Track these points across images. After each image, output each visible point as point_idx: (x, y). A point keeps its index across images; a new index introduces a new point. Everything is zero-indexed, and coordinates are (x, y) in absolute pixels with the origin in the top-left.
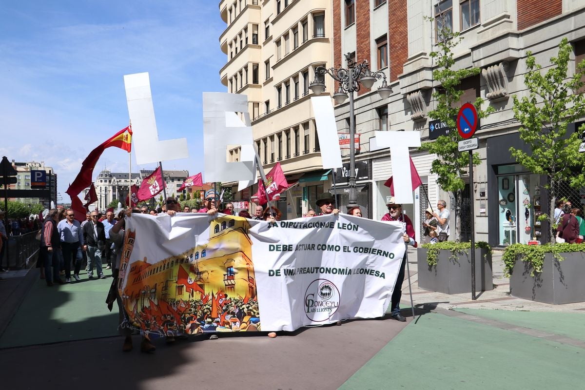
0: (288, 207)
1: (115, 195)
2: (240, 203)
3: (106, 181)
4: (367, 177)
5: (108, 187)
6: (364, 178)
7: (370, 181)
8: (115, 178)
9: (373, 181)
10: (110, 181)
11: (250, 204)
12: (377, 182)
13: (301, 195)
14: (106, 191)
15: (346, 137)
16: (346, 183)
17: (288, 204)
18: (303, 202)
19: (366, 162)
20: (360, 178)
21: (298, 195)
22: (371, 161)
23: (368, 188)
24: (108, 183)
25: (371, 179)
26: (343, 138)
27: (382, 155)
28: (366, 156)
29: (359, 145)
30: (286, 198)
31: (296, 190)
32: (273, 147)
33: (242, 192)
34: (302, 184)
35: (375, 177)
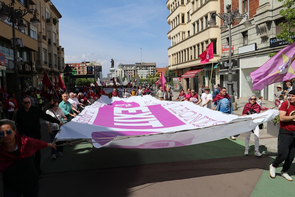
0: (199, 80)
1: (125, 74)
2: (177, 78)
3: (121, 68)
4: (237, 67)
5: (122, 70)
7: (238, 69)
8: (125, 67)
9: (240, 69)
10: (123, 68)
11: (181, 78)
12: (242, 69)
13: (205, 75)
14: (121, 73)
15: (227, 47)
16: (226, 70)
17: (199, 79)
18: (206, 78)
19: (236, 59)
20: (233, 67)
22: (239, 59)
23: (238, 72)
24: (122, 69)
25: (239, 67)
26: (225, 48)
27: (245, 56)
28: (237, 56)
29: (233, 51)
30: (198, 76)
31: (202, 73)
32: (192, 52)
33: (178, 73)
34: (205, 69)
35: (241, 67)
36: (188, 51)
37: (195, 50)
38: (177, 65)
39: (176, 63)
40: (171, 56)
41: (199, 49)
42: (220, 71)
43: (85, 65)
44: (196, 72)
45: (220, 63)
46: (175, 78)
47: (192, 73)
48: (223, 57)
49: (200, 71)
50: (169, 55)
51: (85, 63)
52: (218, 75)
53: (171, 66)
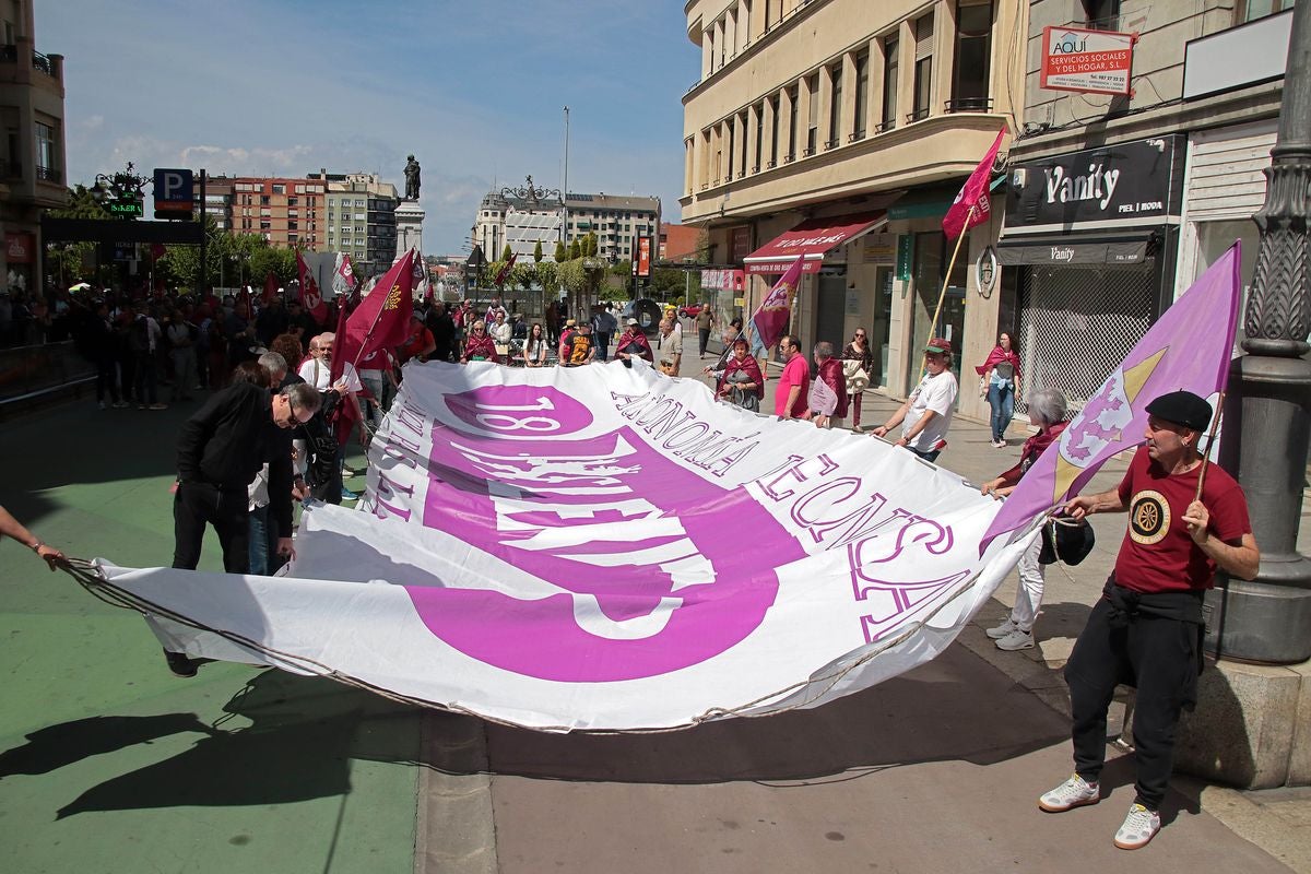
0: (849, 293)
2: (723, 273)
3: (495, 214)
4: (1157, 205)
5: (498, 225)
6: (1145, 206)
7: (1172, 220)
9: (1186, 225)
11: (747, 276)
12: (1201, 225)
13: (891, 260)
14: (494, 235)
15: (1083, 44)
16: (1059, 227)
17: (849, 284)
18: (897, 285)
19: (1161, 143)
20: (1124, 208)
21: (881, 261)
22: (1182, 138)
23: (1161, 244)
25: (1177, 211)
26: (1068, 48)
27: (1250, 111)
28: (1163, 121)
29: (1130, 79)
30: (844, 267)
31: (875, 245)
32: (814, 110)
33: (732, 242)
34: (898, 224)
35: (1194, 205)
36: (794, 101)
37: (836, 92)
38: (727, 189)
39: (722, 183)
40: (699, 138)
41: (861, 80)
42: (1006, 237)
43: (320, 189)
44: (831, 240)
45: (1011, 176)
46: (713, 273)
47: (809, 242)
48: (1037, 133)
49: (859, 231)
50: (687, 134)
51: (323, 178)
52: (986, 259)
53: (695, 198)
